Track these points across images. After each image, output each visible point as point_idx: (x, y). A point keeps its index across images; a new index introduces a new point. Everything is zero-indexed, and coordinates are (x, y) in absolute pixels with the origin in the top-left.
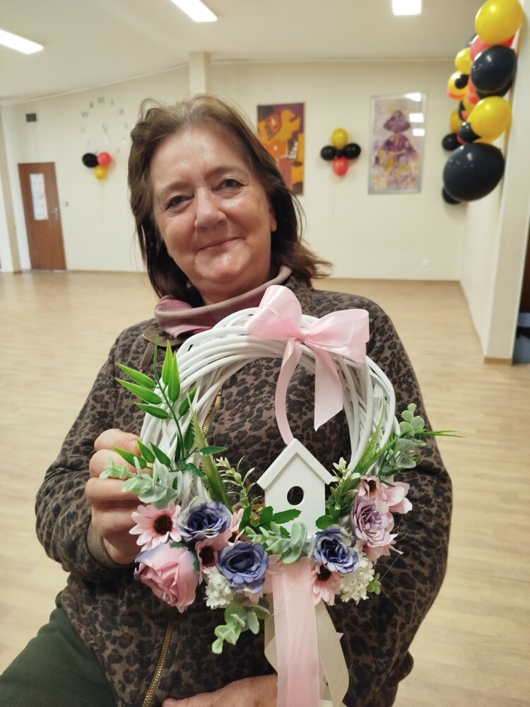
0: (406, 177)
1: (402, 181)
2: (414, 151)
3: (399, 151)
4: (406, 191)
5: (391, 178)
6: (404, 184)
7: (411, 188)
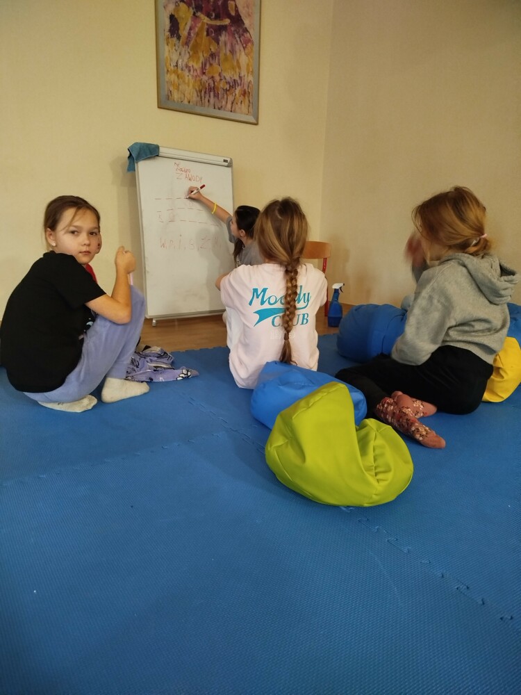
2: (246, 30)
3: (218, 17)
4: (232, 116)
5: (205, 78)
6: (231, 98)
7: (242, 112)
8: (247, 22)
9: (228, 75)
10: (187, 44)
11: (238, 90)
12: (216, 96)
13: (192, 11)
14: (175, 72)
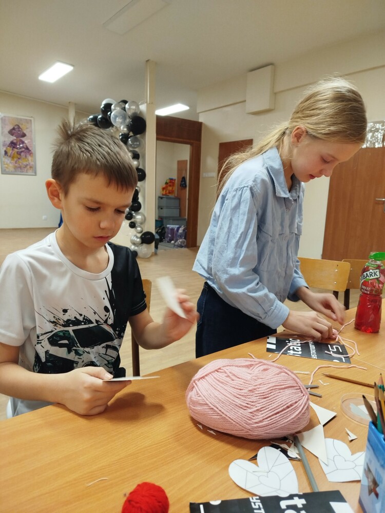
0: (26, 166)
1: (24, 167)
4: (27, 174)
5: (16, 165)
6: (26, 169)
7: (30, 172)
8: (30, 149)
9: (25, 163)
10: (10, 157)
11: (28, 167)
13: (11, 148)
14: (7, 164)
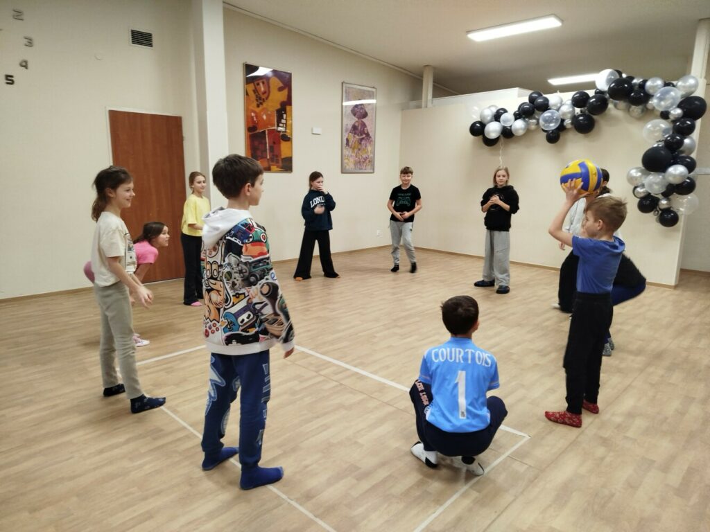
0: (365, 159)
1: (363, 162)
2: (370, 137)
3: (361, 135)
4: (366, 171)
5: (356, 159)
6: (365, 164)
7: (369, 169)
11: (367, 161)
12: (360, 165)
13: (353, 135)
14: (347, 158)
